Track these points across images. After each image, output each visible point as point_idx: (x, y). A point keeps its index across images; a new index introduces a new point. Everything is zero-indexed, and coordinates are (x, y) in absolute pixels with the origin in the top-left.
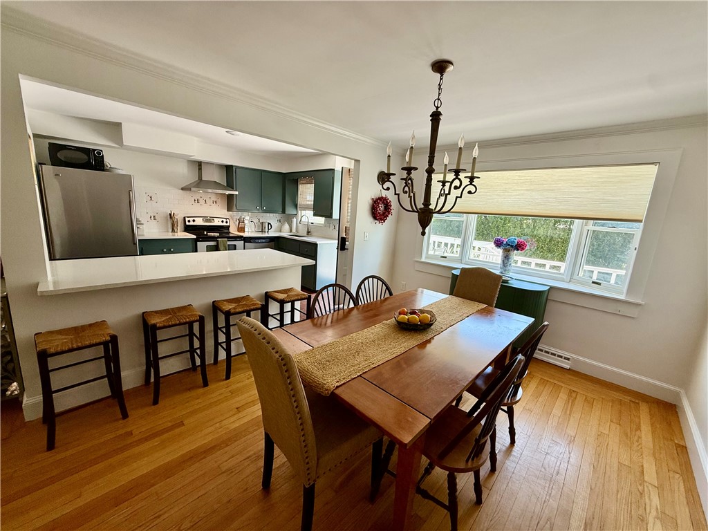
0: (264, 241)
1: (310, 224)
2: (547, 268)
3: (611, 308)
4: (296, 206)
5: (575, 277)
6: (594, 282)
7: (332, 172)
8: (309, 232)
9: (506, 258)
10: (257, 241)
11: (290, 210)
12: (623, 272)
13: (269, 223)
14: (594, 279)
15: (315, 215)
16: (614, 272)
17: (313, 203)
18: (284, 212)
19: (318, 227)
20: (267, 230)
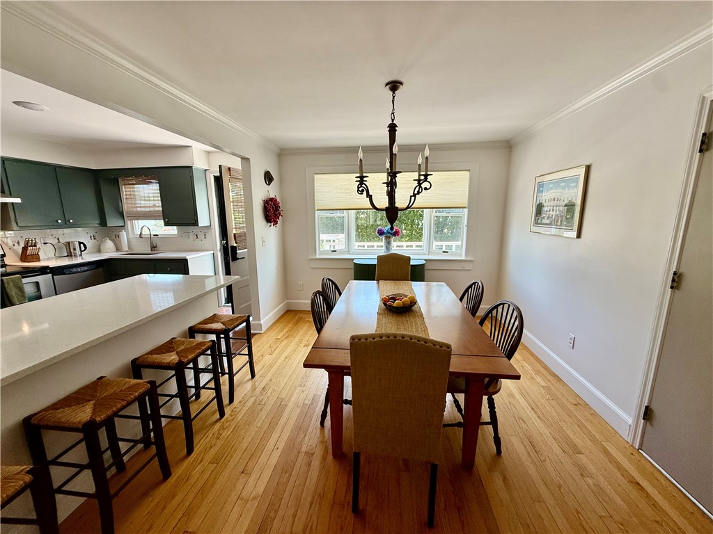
0: (86, 268)
1: (152, 236)
2: (414, 248)
3: (455, 266)
4: (121, 215)
5: (431, 251)
6: (444, 252)
7: (189, 169)
8: (154, 248)
9: (388, 243)
10: (74, 270)
11: (112, 222)
12: (459, 243)
13: (80, 243)
14: (444, 250)
15: (167, 224)
16: (454, 244)
17: (161, 209)
18: (103, 223)
19: (166, 238)
20: (78, 252)
